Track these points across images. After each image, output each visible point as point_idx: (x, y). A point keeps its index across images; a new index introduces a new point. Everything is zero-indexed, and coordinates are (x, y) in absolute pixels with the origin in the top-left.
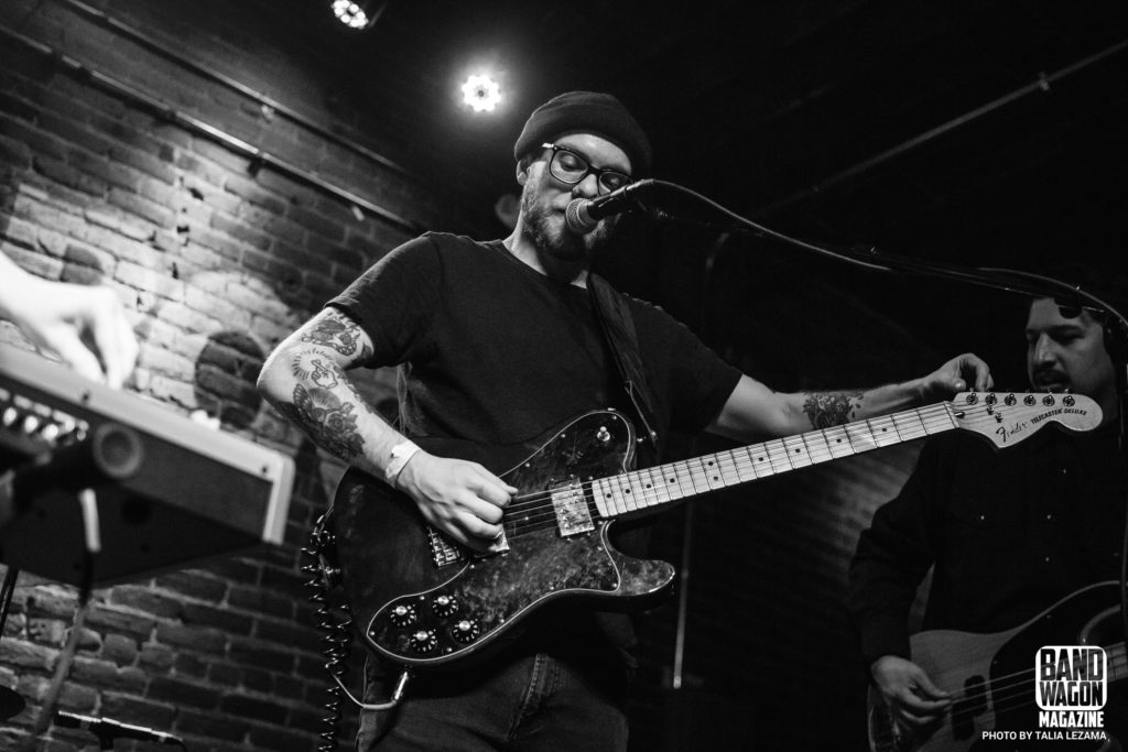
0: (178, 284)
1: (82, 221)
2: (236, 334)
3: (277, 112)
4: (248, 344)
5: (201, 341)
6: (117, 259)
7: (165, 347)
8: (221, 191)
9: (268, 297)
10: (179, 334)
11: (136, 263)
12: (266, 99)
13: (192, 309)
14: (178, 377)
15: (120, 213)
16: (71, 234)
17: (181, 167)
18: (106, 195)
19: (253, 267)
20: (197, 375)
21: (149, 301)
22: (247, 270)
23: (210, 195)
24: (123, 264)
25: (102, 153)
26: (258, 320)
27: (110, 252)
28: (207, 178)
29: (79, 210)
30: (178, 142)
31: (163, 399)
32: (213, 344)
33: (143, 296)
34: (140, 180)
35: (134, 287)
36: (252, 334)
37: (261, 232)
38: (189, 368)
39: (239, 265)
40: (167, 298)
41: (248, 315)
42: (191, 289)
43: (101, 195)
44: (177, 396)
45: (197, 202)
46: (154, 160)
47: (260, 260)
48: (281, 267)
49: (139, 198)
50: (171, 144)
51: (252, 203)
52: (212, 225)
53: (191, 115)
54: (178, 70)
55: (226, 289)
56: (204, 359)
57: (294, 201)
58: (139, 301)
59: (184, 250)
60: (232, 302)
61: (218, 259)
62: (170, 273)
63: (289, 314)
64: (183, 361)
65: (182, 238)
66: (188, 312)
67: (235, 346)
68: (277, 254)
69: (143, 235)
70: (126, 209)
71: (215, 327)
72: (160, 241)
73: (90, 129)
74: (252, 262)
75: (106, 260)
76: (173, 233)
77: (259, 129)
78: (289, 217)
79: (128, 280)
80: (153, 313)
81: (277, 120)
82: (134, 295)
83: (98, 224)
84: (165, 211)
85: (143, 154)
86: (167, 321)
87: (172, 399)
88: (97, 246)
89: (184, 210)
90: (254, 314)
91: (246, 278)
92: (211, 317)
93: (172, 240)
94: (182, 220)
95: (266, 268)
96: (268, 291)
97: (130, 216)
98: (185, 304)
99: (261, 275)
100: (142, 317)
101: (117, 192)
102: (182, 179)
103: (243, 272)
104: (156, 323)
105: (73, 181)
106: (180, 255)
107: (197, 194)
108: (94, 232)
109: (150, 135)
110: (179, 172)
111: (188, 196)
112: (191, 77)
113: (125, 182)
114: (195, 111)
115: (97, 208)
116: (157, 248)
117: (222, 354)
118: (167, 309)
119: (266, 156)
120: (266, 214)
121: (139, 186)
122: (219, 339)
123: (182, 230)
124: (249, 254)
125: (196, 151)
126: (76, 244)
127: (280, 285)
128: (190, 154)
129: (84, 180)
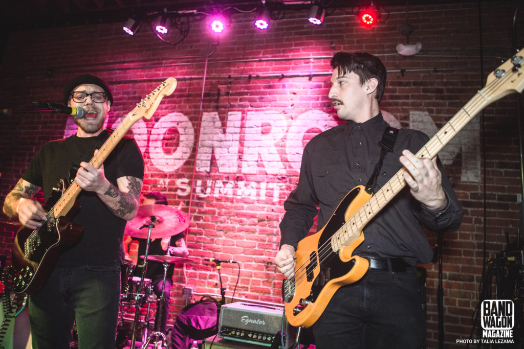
0: (294, 120)
1: (264, 115)
2: (313, 129)
3: (314, 59)
4: (317, 130)
5: (302, 134)
6: (275, 121)
7: (292, 139)
8: (302, 89)
9: (322, 114)
10: (295, 134)
11: (280, 120)
12: (311, 56)
13: (298, 126)
14: (297, 147)
15: (274, 108)
16: (262, 120)
17: (288, 88)
18: (270, 105)
19: (315, 107)
20: (303, 144)
21: (285, 129)
22: (313, 108)
23: (298, 92)
24: (277, 121)
25: (266, 95)
26: (319, 122)
27: (273, 120)
28: (296, 87)
29: (263, 112)
30: (287, 82)
31: (294, 154)
32: (306, 134)
33: (284, 128)
34: (278, 96)
35: (281, 126)
36: (318, 127)
37: (317, 96)
38: (300, 143)
39: (311, 108)
40: (290, 126)
41: (316, 121)
42: (297, 121)
43: (268, 106)
44: (298, 152)
45: (295, 95)
46: (281, 90)
47: (317, 104)
48: (324, 103)
49: (278, 102)
50: (284, 83)
51: (311, 88)
52: (300, 100)
53: (289, 73)
54: (283, 62)
55: (308, 116)
56: (304, 138)
57: (325, 82)
58: (283, 130)
59: (293, 111)
60: (310, 120)
61: (304, 109)
62: (291, 119)
63: (329, 116)
64: (297, 142)
65: (292, 107)
66: (297, 127)
67: (313, 132)
68: (322, 100)
69: (281, 112)
70: (275, 107)
71: (306, 129)
72: (286, 111)
73: (262, 90)
74: (315, 106)
75: (271, 122)
76: (290, 107)
77: (310, 66)
78: (324, 87)
79: (279, 125)
80: (287, 132)
81: (316, 60)
82: (281, 128)
83: (268, 114)
84: (286, 102)
85: (277, 90)
86: (291, 132)
87: (297, 153)
88: (270, 120)
89: (292, 100)
90: (318, 120)
91: (313, 111)
92: (304, 126)
93: (289, 109)
94: (291, 103)
95: (319, 105)
96: (322, 112)
97: (277, 108)
98: (296, 126)
99: (318, 108)
100: (285, 134)
101: (273, 103)
102: (290, 91)
103: (312, 109)
104: (288, 134)
105: (260, 105)
106: (292, 112)
107: (295, 94)
108: (268, 116)
109: (279, 84)
110: (288, 90)
111: (293, 95)
112: (288, 62)
113: (274, 99)
114: (291, 71)
115: (267, 110)
116: (285, 113)
117: (309, 136)
118: (291, 129)
119: (313, 73)
120: (317, 89)
121: (278, 99)
122: (308, 132)
123: (292, 105)
124: (313, 104)
125: (292, 82)
126: (264, 121)
127: (325, 108)
128: (291, 83)
129: (263, 104)
